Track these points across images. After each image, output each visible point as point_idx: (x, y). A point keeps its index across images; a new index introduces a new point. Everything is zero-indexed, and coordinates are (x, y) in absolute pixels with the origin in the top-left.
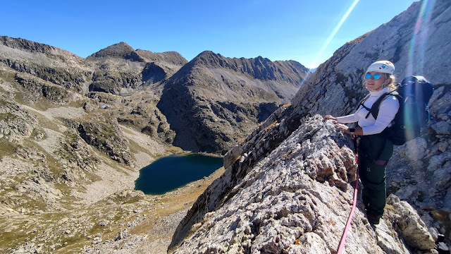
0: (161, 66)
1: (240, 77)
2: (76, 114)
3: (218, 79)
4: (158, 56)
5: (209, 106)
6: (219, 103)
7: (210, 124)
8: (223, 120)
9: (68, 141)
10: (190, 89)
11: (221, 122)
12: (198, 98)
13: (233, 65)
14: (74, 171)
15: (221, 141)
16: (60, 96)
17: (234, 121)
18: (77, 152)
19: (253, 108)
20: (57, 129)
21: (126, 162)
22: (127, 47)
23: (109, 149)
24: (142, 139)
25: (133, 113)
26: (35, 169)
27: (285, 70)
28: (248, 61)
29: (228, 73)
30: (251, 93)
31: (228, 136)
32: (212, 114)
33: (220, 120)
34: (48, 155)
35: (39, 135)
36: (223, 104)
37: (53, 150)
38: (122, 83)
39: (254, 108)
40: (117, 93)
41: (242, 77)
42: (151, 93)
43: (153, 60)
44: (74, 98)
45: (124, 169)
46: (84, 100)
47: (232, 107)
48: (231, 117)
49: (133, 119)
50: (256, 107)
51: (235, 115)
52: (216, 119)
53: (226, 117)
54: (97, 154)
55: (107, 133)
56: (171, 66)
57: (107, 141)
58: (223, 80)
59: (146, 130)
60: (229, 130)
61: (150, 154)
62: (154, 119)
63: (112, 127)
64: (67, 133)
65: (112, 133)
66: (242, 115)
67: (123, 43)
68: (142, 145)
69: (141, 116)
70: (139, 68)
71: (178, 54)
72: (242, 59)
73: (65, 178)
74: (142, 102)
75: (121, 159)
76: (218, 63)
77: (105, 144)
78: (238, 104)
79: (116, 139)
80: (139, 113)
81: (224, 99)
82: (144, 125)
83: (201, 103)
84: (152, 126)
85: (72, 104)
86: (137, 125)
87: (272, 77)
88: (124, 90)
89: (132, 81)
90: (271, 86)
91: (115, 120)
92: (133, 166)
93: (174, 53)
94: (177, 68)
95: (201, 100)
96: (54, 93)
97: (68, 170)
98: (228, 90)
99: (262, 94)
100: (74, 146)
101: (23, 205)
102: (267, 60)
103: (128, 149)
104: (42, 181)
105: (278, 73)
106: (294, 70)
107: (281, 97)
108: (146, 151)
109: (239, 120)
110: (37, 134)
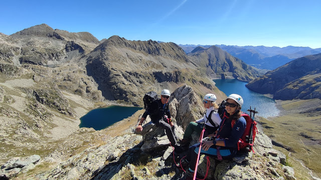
0: (78, 44)
1: (138, 54)
2: (28, 83)
3: (124, 55)
5: (121, 75)
6: (127, 72)
7: (122, 86)
9: (30, 103)
10: (107, 63)
11: (130, 85)
12: (112, 69)
13: (133, 45)
14: (40, 122)
15: (131, 96)
16: (14, 71)
17: (138, 84)
18: (38, 110)
19: (149, 75)
20: (20, 95)
21: (70, 114)
22: (48, 28)
23: (57, 106)
24: (76, 98)
25: (64, 80)
26: (19, 121)
27: (167, 48)
28: (143, 43)
29: (130, 51)
30: (146, 65)
31: (135, 93)
32: (123, 79)
33: (129, 83)
34: (21, 113)
35: (10, 100)
36: (130, 73)
37: (23, 109)
40: (45, 64)
41: (140, 54)
42: (76, 65)
43: (70, 38)
44: (24, 72)
45: (70, 119)
46: (31, 74)
47: (136, 74)
48: (136, 81)
50: (151, 74)
51: (138, 80)
52: (126, 82)
53: (132, 82)
54: (49, 110)
55: (54, 96)
56: (86, 44)
57: (55, 101)
58: (128, 56)
59: (78, 92)
60: (135, 90)
61: (84, 108)
62: (82, 84)
63: (57, 92)
64: (28, 98)
65: (57, 96)
66: (142, 79)
68: (77, 103)
70: (61, 45)
72: (139, 41)
73: (37, 126)
74: (70, 72)
75: (66, 112)
76: (124, 44)
77: (54, 104)
78: (139, 73)
79: (61, 99)
80: (70, 80)
81: (130, 70)
82: (75, 89)
83: (115, 72)
84: (81, 89)
85: (23, 77)
86: (69, 89)
87: (159, 54)
89: (57, 55)
90: (159, 59)
91: (56, 87)
92: (75, 116)
93: (87, 33)
95: (114, 70)
96: (8, 69)
97: (37, 121)
98: (132, 63)
99: (153, 66)
100: (35, 106)
101: (26, 141)
102: (155, 42)
103: (69, 106)
104: (27, 128)
105: (163, 50)
106: (172, 48)
107: (165, 67)
109: (141, 83)
110: (8, 100)
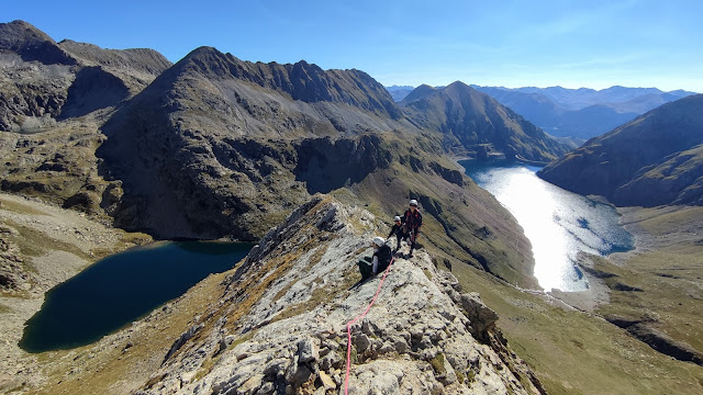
0: (119, 75)
1: (269, 96)
3: (229, 98)
4: (115, 57)
5: (209, 148)
6: (229, 142)
7: (210, 182)
8: (237, 173)
10: (173, 117)
11: (232, 176)
12: (187, 133)
13: (256, 74)
17: (257, 173)
19: (290, 148)
21: (4, 281)
25: (44, 167)
27: (346, 85)
28: (283, 69)
29: (248, 88)
30: (290, 123)
31: (245, 201)
32: (214, 162)
33: (231, 172)
36: (236, 144)
38: (24, 105)
39: (292, 148)
40: (15, 126)
41: (273, 96)
42: (93, 127)
43: (98, 62)
47: (252, 149)
49: (44, 181)
50: (296, 147)
51: (259, 162)
52: (223, 171)
53: (241, 168)
56: (146, 76)
58: (239, 101)
60: (247, 191)
61: (79, 252)
62: (96, 177)
66: (271, 161)
67: (20, 23)
68: (57, 236)
69: (64, 173)
70: (66, 77)
71: (159, 55)
72: (272, 64)
74: (69, 144)
76: (228, 71)
78: (264, 142)
80: (58, 168)
81: (240, 134)
82: (72, 192)
83: (194, 143)
84: (90, 193)
86: (52, 193)
87: (325, 96)
88: (30, 121)
90: (322, 110)
93: (149, 52)
94: (149, 78)
95: (193, 137)
98: (249, 119)
99: (309, 125)
102: (315, 67)
105: (334, 90)
106: (359, 85)
107: (340, 129)
108: (67, 247)
109: (266, 170)
